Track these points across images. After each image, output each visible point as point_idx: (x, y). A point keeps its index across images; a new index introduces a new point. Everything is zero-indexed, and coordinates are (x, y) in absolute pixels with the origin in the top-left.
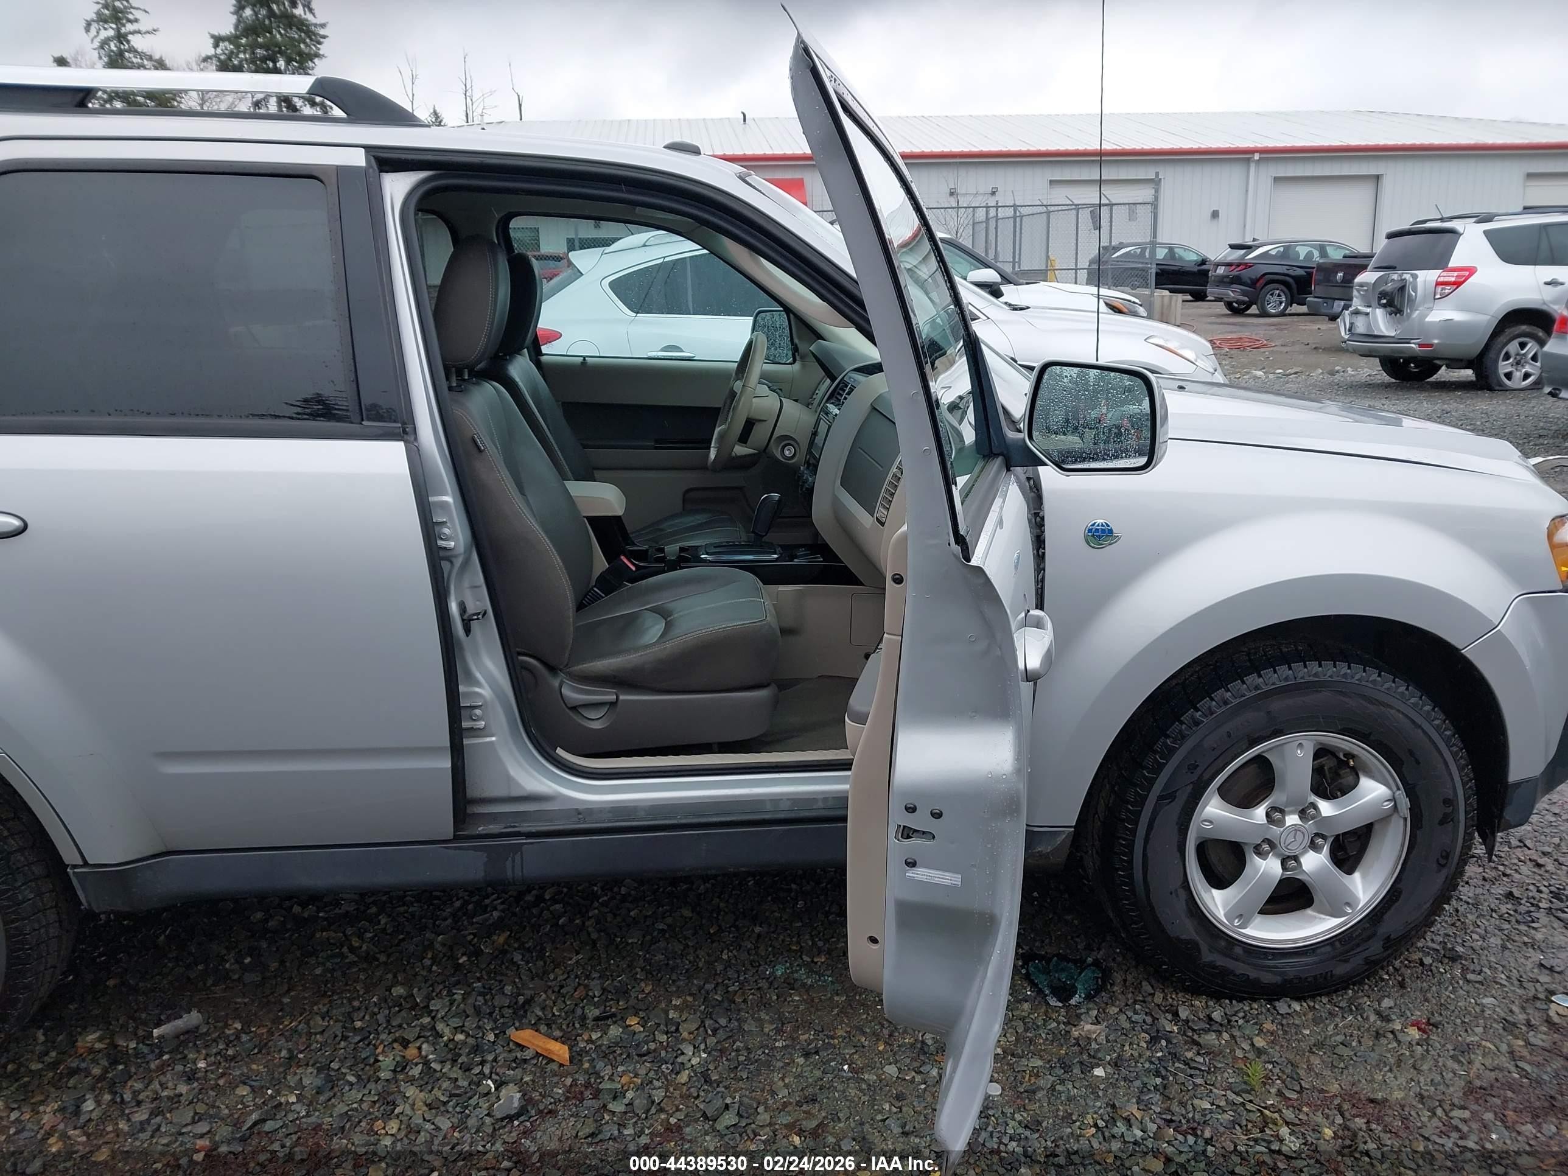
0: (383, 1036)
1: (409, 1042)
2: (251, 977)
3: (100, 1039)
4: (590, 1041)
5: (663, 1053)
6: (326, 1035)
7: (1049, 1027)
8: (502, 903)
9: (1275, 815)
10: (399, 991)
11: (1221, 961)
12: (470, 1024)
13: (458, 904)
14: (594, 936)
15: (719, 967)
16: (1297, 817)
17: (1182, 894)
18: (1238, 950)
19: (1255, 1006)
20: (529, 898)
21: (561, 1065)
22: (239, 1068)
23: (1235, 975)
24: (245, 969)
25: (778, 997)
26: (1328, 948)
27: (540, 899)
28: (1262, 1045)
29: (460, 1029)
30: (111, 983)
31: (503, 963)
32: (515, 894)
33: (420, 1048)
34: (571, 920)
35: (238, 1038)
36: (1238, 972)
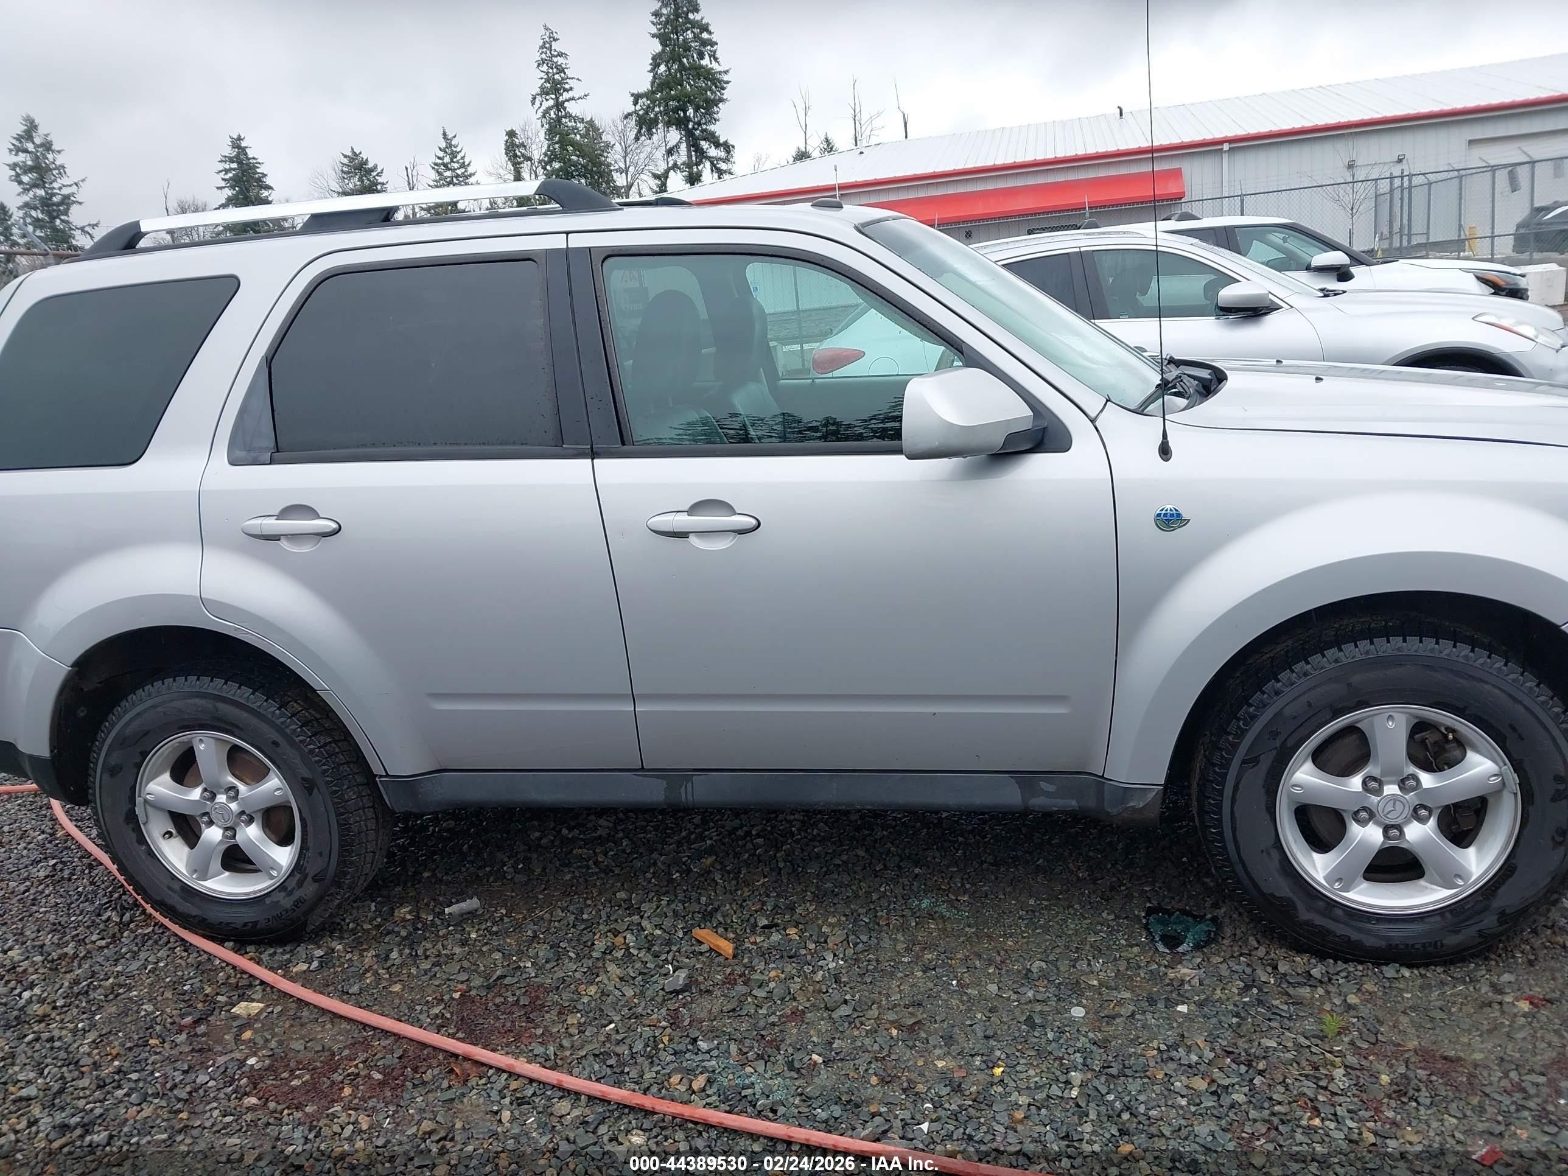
0: (601, 927)
1: (619, 932)
2: (521, 878)
3: (410, 912)
4: (755, 943)
5: (809, 957)
6: (562, 923)
7: (1150, 968)
8: (717, 835)
9: (1373, 785)
10: (622, 895)
11: (1319, 920)
12: (667, 923)
13: (684, 834)
14: (781, 865)
15: (875, 897)
16: (1396, 787)
17: (1275, 854)
18: (1339, 912)
19: (1360, 968)
20: (740, 833)
21: (727, 959)
22: (498, 940)
23: (1335, 935)
24: (517, 871)
25: (917, 924)
26: (1438, 918)
27: (748, 834)
28: (1353, 1002)
29: (658, 926)
30: (426, 875)
31: (706, 880)
32: (730, 829)
33: (625, 938)
34: (766, 851)
35: (502, 920)
36: (1339, 933)
